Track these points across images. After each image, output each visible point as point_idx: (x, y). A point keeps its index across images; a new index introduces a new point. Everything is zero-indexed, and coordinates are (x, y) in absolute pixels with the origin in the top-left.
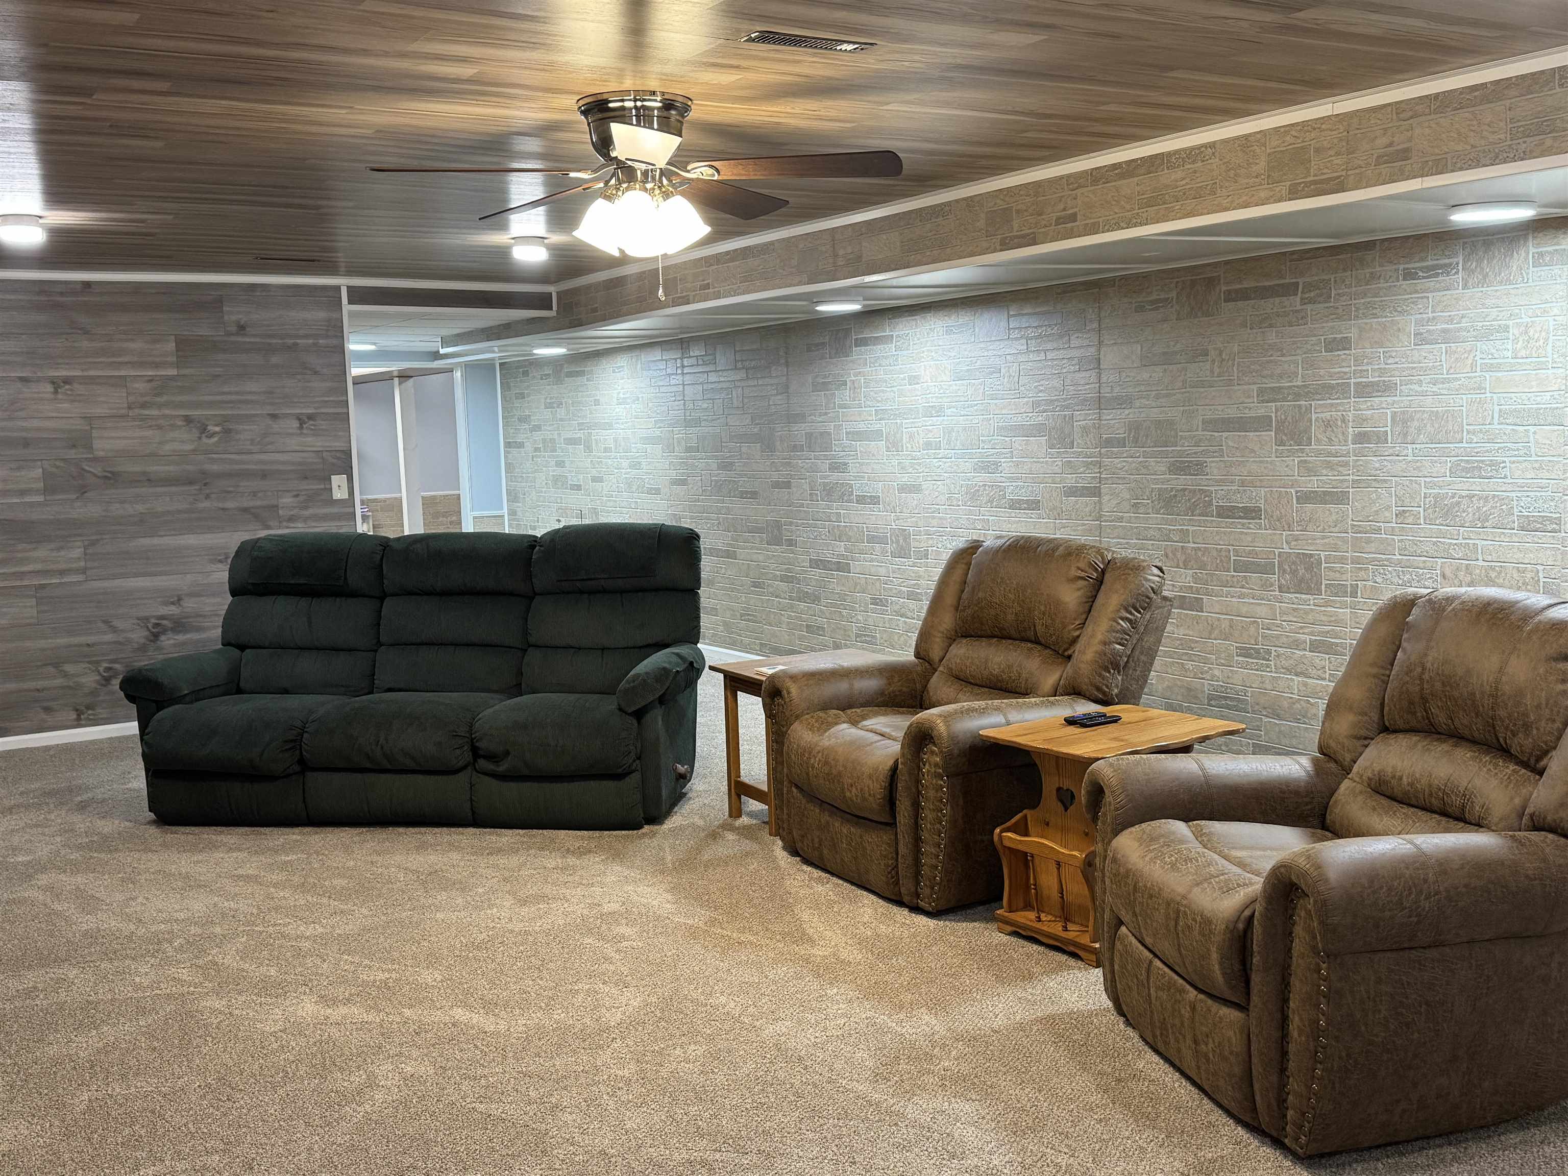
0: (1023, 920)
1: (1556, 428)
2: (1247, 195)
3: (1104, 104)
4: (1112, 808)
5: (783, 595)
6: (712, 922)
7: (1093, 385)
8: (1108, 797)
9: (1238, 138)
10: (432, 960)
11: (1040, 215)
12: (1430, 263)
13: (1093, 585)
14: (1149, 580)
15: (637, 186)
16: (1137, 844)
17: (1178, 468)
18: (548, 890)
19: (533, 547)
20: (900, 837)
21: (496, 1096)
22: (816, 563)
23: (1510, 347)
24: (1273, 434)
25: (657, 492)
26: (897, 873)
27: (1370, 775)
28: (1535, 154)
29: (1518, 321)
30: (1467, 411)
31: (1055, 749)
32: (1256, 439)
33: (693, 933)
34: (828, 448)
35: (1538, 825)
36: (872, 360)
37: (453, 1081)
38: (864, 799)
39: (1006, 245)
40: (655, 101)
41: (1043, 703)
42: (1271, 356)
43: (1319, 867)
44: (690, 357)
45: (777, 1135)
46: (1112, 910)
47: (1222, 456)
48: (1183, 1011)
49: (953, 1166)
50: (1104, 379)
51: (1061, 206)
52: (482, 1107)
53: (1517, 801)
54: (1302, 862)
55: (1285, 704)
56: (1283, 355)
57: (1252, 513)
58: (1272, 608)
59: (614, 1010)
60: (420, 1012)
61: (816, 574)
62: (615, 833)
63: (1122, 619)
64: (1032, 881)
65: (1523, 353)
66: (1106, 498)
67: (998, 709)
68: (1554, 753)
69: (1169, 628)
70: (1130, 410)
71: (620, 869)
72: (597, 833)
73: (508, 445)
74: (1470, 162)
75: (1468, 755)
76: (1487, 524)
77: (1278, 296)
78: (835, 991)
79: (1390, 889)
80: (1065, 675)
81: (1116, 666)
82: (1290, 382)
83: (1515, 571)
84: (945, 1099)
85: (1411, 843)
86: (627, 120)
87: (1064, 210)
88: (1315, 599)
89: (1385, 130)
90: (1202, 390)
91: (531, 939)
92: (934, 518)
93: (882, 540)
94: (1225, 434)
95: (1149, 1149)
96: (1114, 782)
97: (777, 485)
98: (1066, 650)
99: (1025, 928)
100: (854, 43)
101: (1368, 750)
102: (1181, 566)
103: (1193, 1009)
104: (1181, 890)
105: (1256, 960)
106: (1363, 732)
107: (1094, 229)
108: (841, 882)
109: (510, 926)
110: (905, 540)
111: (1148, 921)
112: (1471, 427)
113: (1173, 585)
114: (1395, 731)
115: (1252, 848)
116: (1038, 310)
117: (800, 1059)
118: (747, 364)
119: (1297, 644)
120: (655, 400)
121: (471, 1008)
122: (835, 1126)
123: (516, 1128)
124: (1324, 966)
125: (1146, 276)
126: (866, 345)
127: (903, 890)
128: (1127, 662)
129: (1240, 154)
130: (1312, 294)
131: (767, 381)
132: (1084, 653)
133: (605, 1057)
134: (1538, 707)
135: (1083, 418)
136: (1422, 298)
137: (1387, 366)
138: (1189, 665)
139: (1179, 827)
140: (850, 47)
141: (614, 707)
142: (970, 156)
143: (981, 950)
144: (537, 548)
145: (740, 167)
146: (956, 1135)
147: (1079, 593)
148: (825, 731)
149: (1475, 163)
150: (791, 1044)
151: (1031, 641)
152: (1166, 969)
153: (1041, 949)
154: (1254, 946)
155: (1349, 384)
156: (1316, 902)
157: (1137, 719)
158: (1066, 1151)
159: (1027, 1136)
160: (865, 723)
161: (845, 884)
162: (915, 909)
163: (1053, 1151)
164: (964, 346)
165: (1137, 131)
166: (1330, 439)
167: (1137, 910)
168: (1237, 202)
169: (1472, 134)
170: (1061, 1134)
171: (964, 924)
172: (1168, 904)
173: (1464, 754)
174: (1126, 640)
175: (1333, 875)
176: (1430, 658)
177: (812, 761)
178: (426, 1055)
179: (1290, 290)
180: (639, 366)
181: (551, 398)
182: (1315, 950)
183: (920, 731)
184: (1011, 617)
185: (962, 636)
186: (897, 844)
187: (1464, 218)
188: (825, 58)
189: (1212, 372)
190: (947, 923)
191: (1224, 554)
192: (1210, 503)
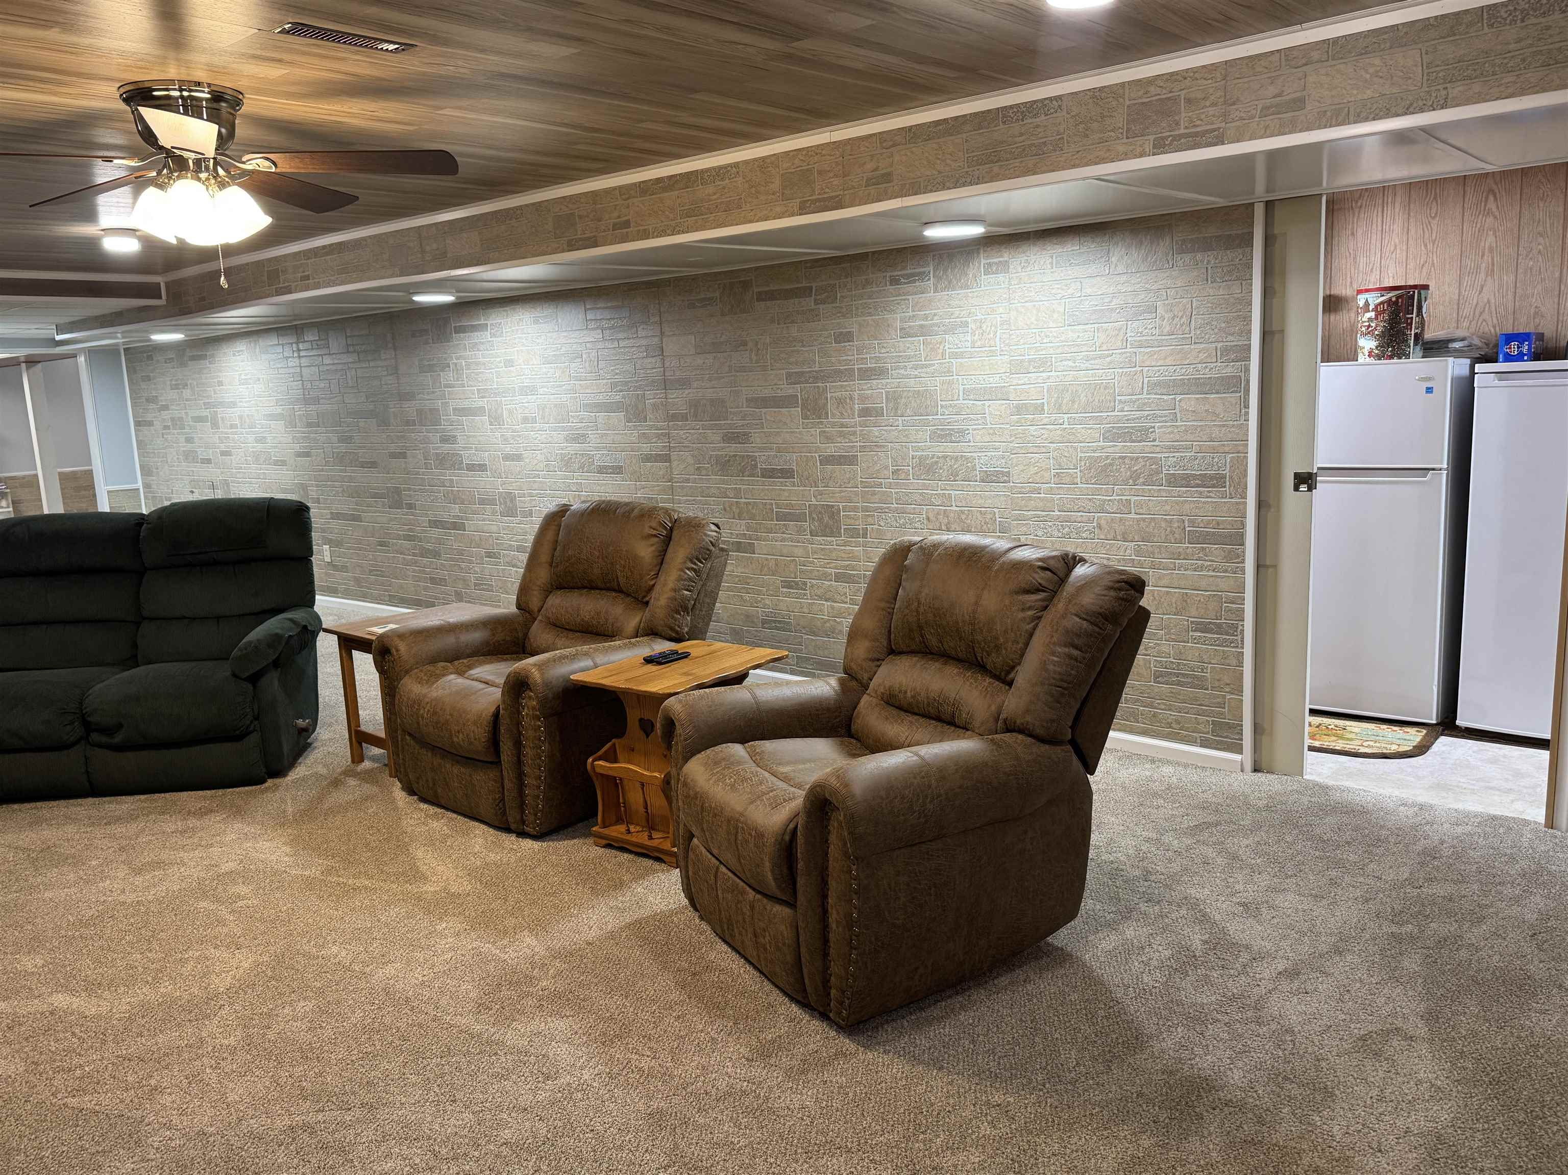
0: (614, 834)
1: (1005, 402)
2: (766, 210)
3: (642, 121)
4: (682, 738)
5: (407, 552)
6: (329, 871)
7: (659, 369)
8: (679, 730)
9: (755, 160)
10: (35, 944)
11: (600, 220)
12: (909, 271)
13: (664, 541)
14: (709, 536)
15: (189, 175)
16: (703, 769)
17: (732, 438)
18: (164, 856)
19: (140, 525)
20: (505, 773)
21: (90, 1087)
22: (435, 524)
23: (969, 339)
24: (800, 409)
25: (283, 463)
26: (504, 804)
27: (882, 690)
28: (986, 180)
29: (975, 318)
30: (941, 390)
31: (634, 688)
32: (786, 413)
33: (309, 884)
34: (437, 422)
35: (1010, 727)
36: (471, 345)
37: (45, 1076)
38: (471, 743)
39: (572, 246)
40: (203, 92)
41: (625, 645)
42: (795, 346)
43: (846, 786)
44: (305, 342)
45: (381, 1084)
46: (685, 825)
47: (763, 428)
48: (744, 910)
49: (547, 1088)
50: (667, 364)
51: (616, 214)
52: (73, 1102)
53: (993, 708)
54: (833, 782)
55: (819, 624)
56: (803, 346)
57: (787, 474)
58: (805, 548)
59: (224, 975)
60: (16, 1003)
61: (435, 533)
62: (237, 790)
63: (688, 569)
64: (621, 801)
65: (979, 343)
66: (675, 464)
67: (586, 654)
68: (1018, 668)
69: (728, 568)
70: (690, 391)
71: (240, 825)
72: (220, 792)
73: (138, 424)
74: (938, 185)
75: (955, 672)
76: (957, 478)
77: (796, 297)
78: (444, 925)
79: (903, 798)
80: (644, 619)
81: (685, 609)
82: (810, 367)
83: (978, 514)
84: (542, 1019)
85: (917, 754)
86: (173, 108)
87: (619, 217)
88: (836, 540)
89: (872, 156)
90: (745, 374)
91: (143, 909)
92: (535, 482)
93: (492, 502)
94: (764, 410)
95: (720, 1039)
96: (683, 716)
97: (393, 456)
98: (644, 597)
99: (617, 840)
100: (394, 43)
101: (881, 668)
102: (737, 517)
103: (752, 908)
104: (739, 808)
105: (801, 865)
106: (876, 656)
107: (645, 235)
108: (455, 816)
109: (122, 898)
110: (511, 501)
111: (714, 835)
112: (943, 403)
113: (731, 533)
114: (901, 653)
115: (796, 762)
116: (609, 304)
117: (407, 1000)
118: (357, 348)
119: (825, 577)
120: (275, 381)
121: (73, 992)
122: (437, 1065)
123: (110, 1119)
124: (854, 867)
125: (695, 278)
126: (464, 332)
127: (510, 819)
128: (695, 604)
129: (758, 173)
130: (823, 296)
131: (380, 363)
132: (658, 600)
133: (212, 1026)
134: (1006, 632)
135: (652, 397)
136: (904, 300)
137: (881, 355)
138: (747, 597)
139: (737, 750)
140: (392, 47)
141: (228, 673)
142: (530, 164)
143: (580, 865)
144: (145, 525)
145: (297, 160)
146: (551, 1055)
147: (653, 548)
148: (433, 683)
149: (943, 186)
150: (400, 986)
151: (615, 590)
152: (730, 874)
153: (631, 856)
154: (799, 854)
155: (854, 369)
156: (845, 815)
157: (704, 653)
158: (649, 1053)
159: (614, 1045)
160: (472, 672)
161: (459, 817)
162: (522, 834)
163: (637, 1056)
164: (549, 335)
165: (675, 150)
166: (842, 414)
167: (705, 826)
168: (759, 215)
169: (938, 162)
170: (644, 1037)
171: (566, 842)
172: (729, 821)
173: (952, 670)
174: (692, 586)
175: (858, 789)
176: (923, 594)
177: (422, 712)
178: (17, 1051)
179: (806, 292)
180: (258, 350)
181: (176, 380)
182: (846, 855)
183: (518, 679)
184: (596, 571)
185: (557, 588)
186: (502, 779)
187: (935, 233)
188: (367, 56)
189: (751, 359)
190: (551, 843)
191: (768, 507)
192: (756, 466)
